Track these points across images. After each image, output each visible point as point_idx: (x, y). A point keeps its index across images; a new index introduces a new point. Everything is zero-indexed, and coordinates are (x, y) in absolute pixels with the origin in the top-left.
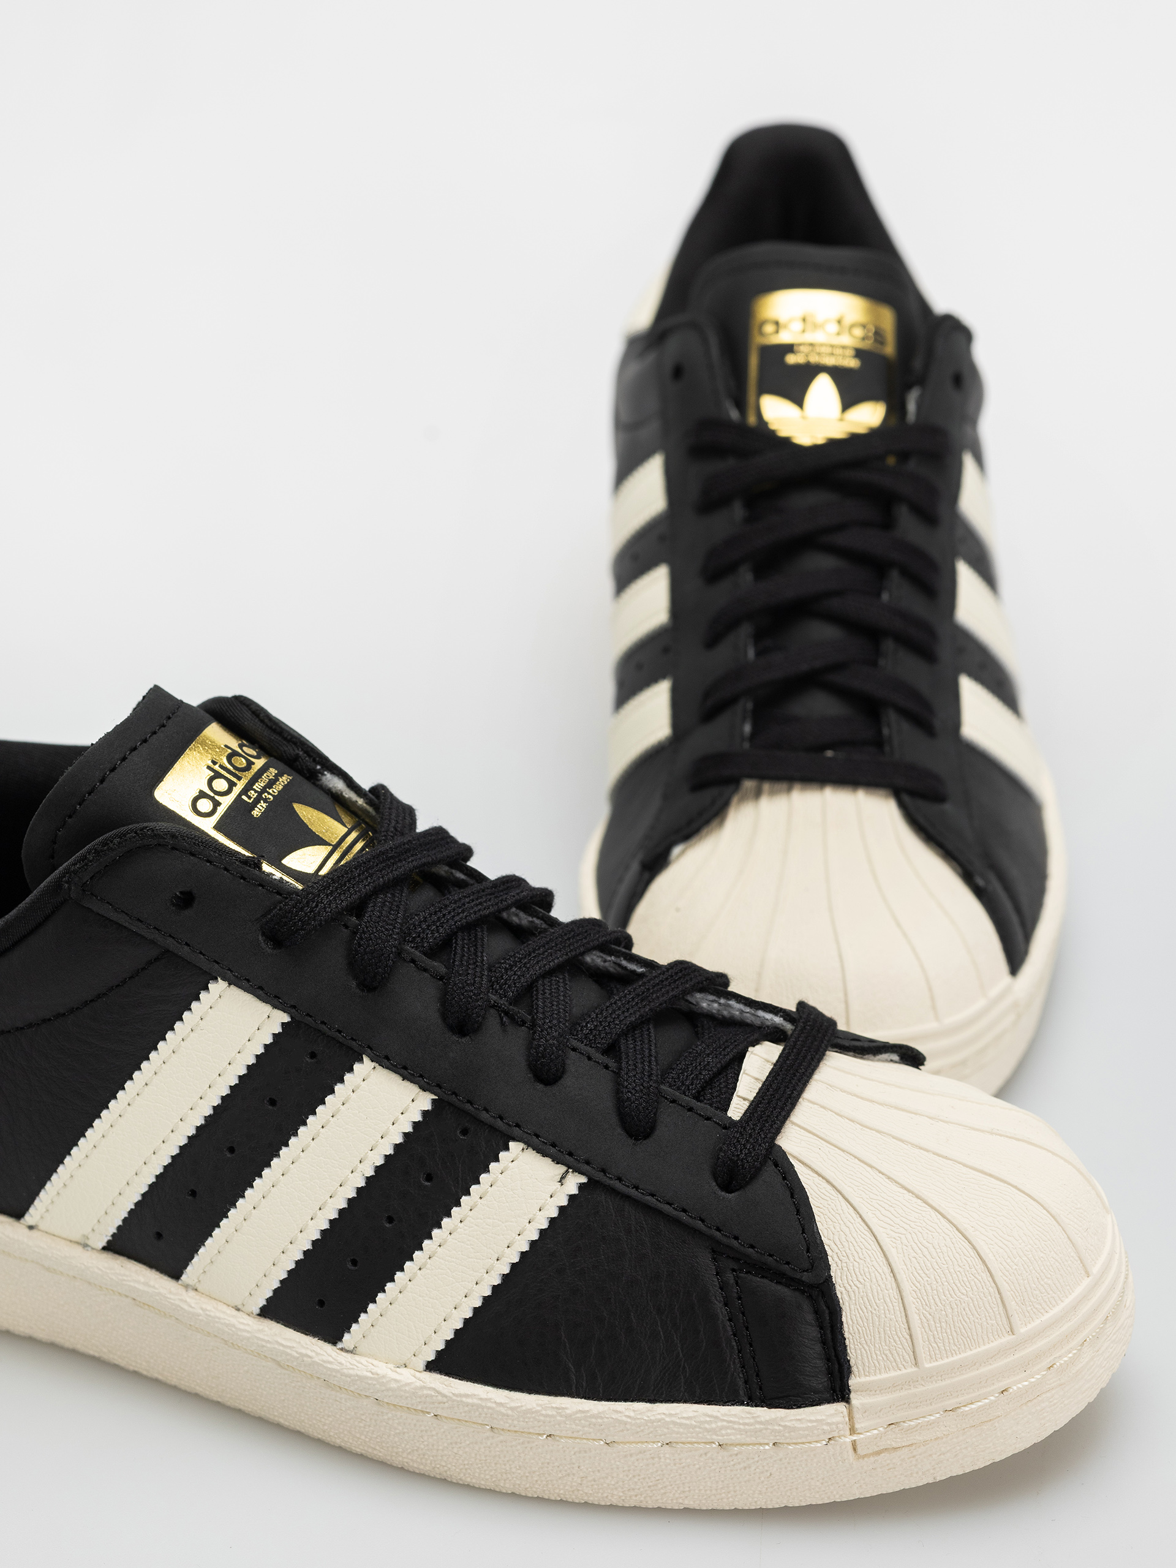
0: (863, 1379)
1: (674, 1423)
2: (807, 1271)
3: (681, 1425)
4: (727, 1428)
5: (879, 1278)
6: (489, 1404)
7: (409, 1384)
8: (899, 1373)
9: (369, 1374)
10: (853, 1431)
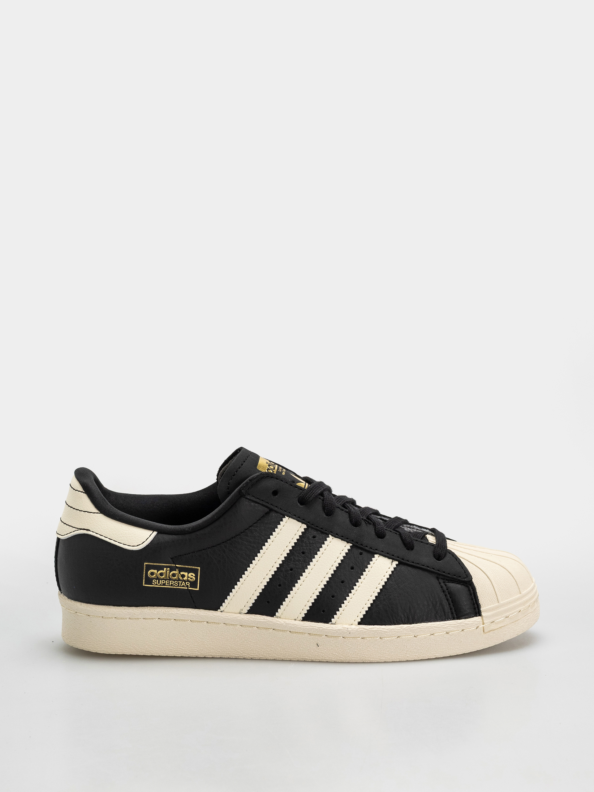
0: (484, 608)
1: (434, 627)
2: (466, 578)
3: (436, 627)
4: (450, 626)
5: (485, 579)
6: (381, 629)
7: (355, 628)
8: (494, 605)
9: (342, 628)
10: (483, 624)
